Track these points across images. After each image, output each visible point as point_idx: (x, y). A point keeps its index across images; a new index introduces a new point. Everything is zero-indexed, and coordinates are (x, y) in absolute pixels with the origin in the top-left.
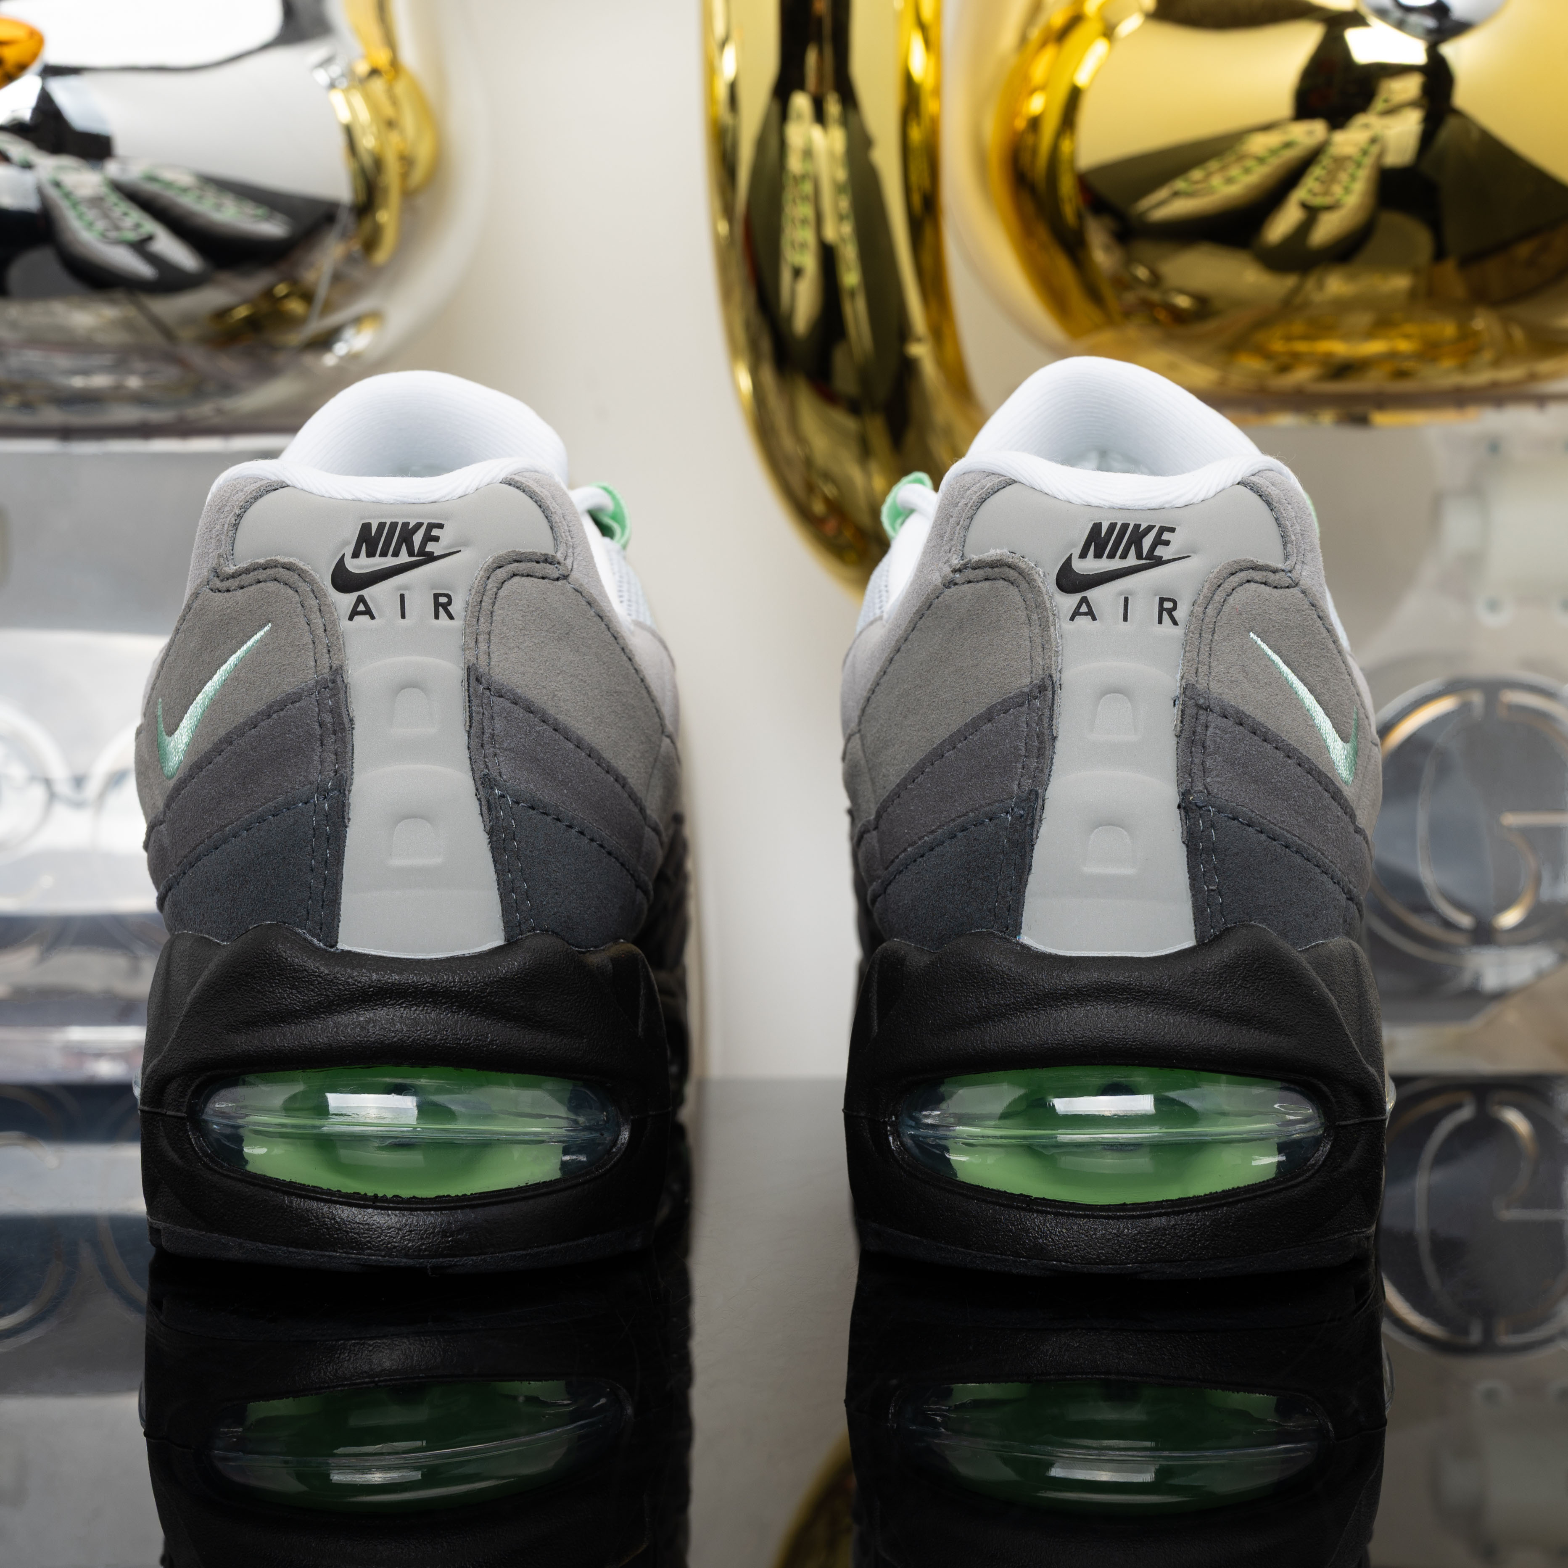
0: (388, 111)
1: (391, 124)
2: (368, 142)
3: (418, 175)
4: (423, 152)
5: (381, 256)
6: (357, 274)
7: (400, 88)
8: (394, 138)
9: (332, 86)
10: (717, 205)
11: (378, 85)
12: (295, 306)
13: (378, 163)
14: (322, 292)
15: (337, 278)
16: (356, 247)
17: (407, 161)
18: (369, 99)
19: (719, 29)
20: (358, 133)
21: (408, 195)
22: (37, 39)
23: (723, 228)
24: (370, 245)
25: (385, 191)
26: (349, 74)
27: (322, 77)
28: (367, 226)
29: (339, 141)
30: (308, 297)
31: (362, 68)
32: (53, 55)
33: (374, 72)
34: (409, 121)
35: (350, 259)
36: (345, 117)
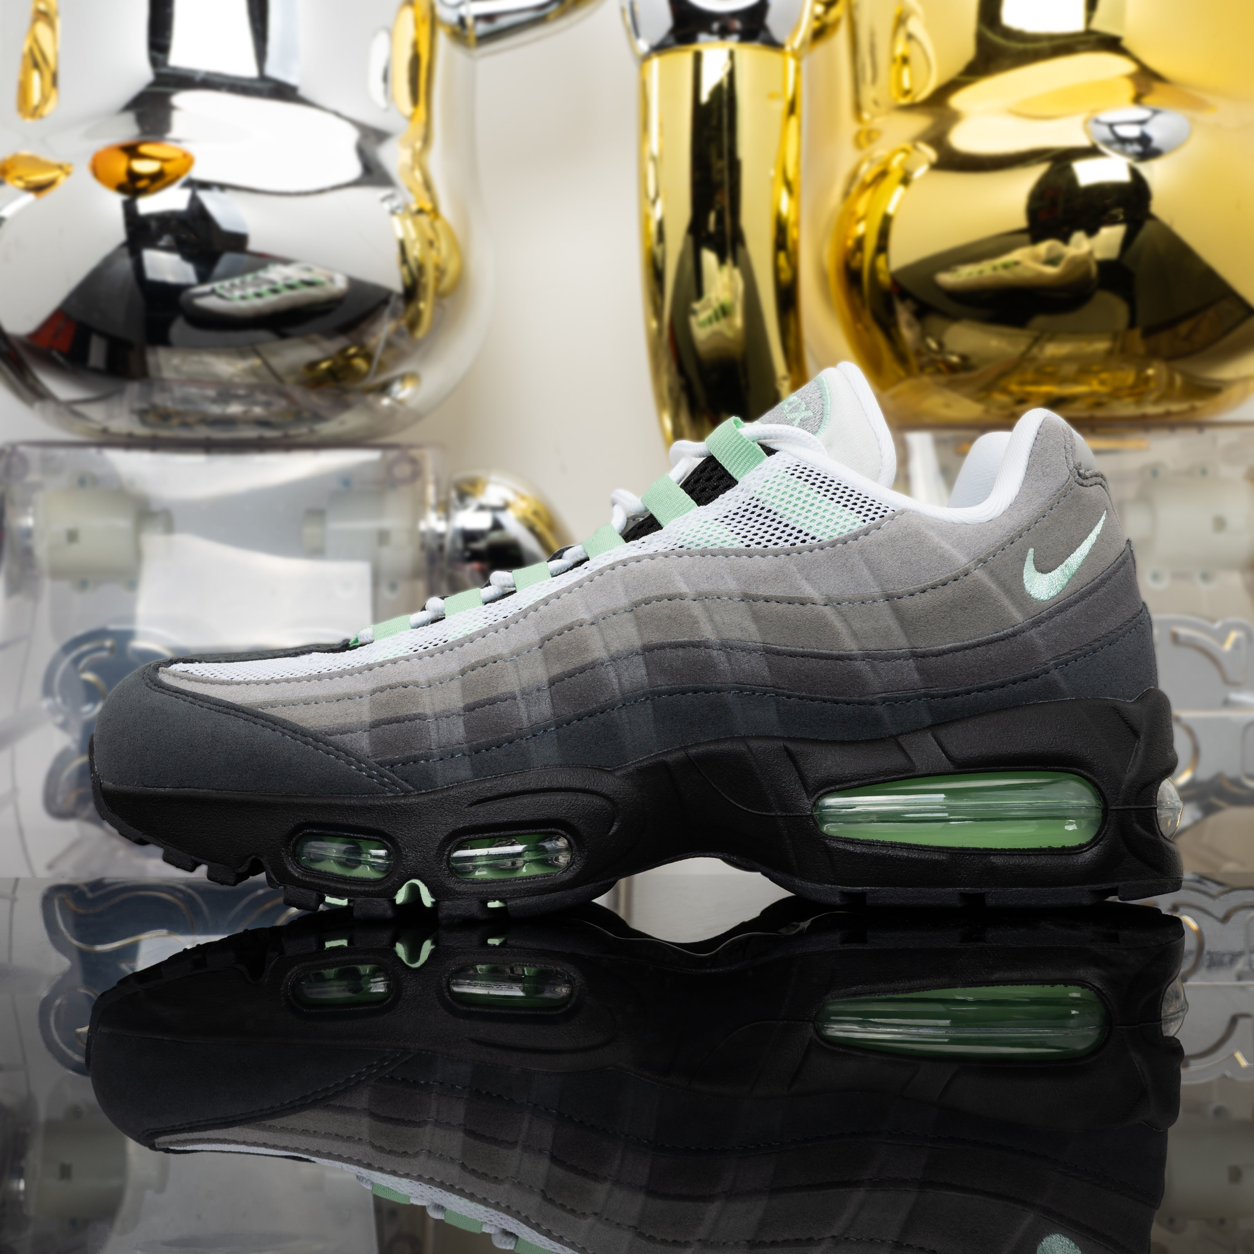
0: (430, 234)
1: (431, 244)
2: (415, 252)
3: (446, 282)
4: (452, 268)
5: (420, 333)
6: (403, 343)
7: (438, 224)
8: (434, 253)
9: (393, 212)
10: (650, 310)
11: (424, 220)
12: (360, 363)
13: (421, 268)
14: (378, 354)
15: (389, 344)
16: (403, 323)
17: (440, 271)
18: (416, 224)
19: (652, 193)
20: (408, 246)
21: (440, 296)
22: (188, 160)
23: (654, 324)
24: (413, 325)
25: (425, 287)
26: (406, 207)
27: (387, 206)
28: (412, 310)
29: (395, 251)
30: (368, 357)
31: (414, 207)
32: (198, 173)
33: (420, 211)
34: (443, 245)
35: (398, 332)
36: (400, 234)
